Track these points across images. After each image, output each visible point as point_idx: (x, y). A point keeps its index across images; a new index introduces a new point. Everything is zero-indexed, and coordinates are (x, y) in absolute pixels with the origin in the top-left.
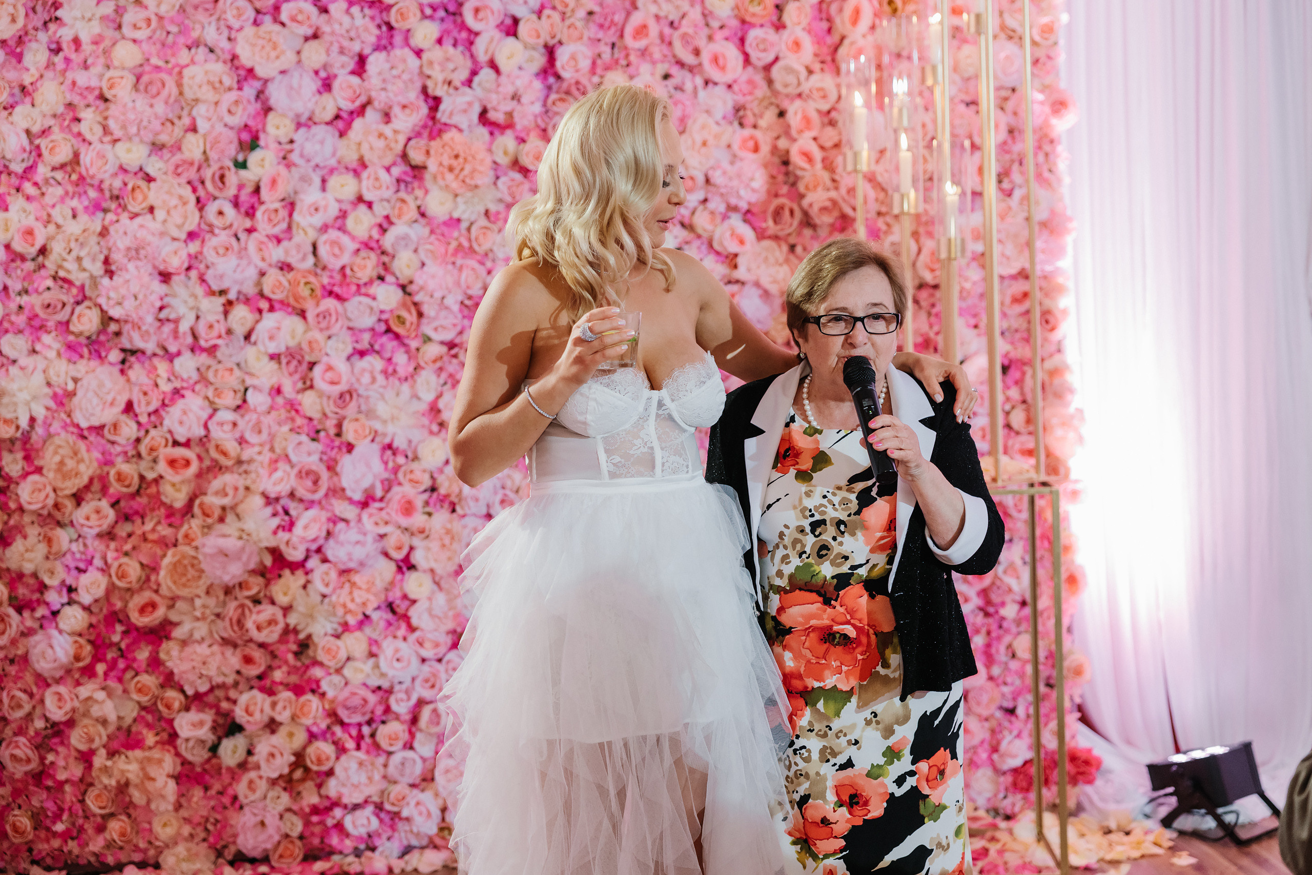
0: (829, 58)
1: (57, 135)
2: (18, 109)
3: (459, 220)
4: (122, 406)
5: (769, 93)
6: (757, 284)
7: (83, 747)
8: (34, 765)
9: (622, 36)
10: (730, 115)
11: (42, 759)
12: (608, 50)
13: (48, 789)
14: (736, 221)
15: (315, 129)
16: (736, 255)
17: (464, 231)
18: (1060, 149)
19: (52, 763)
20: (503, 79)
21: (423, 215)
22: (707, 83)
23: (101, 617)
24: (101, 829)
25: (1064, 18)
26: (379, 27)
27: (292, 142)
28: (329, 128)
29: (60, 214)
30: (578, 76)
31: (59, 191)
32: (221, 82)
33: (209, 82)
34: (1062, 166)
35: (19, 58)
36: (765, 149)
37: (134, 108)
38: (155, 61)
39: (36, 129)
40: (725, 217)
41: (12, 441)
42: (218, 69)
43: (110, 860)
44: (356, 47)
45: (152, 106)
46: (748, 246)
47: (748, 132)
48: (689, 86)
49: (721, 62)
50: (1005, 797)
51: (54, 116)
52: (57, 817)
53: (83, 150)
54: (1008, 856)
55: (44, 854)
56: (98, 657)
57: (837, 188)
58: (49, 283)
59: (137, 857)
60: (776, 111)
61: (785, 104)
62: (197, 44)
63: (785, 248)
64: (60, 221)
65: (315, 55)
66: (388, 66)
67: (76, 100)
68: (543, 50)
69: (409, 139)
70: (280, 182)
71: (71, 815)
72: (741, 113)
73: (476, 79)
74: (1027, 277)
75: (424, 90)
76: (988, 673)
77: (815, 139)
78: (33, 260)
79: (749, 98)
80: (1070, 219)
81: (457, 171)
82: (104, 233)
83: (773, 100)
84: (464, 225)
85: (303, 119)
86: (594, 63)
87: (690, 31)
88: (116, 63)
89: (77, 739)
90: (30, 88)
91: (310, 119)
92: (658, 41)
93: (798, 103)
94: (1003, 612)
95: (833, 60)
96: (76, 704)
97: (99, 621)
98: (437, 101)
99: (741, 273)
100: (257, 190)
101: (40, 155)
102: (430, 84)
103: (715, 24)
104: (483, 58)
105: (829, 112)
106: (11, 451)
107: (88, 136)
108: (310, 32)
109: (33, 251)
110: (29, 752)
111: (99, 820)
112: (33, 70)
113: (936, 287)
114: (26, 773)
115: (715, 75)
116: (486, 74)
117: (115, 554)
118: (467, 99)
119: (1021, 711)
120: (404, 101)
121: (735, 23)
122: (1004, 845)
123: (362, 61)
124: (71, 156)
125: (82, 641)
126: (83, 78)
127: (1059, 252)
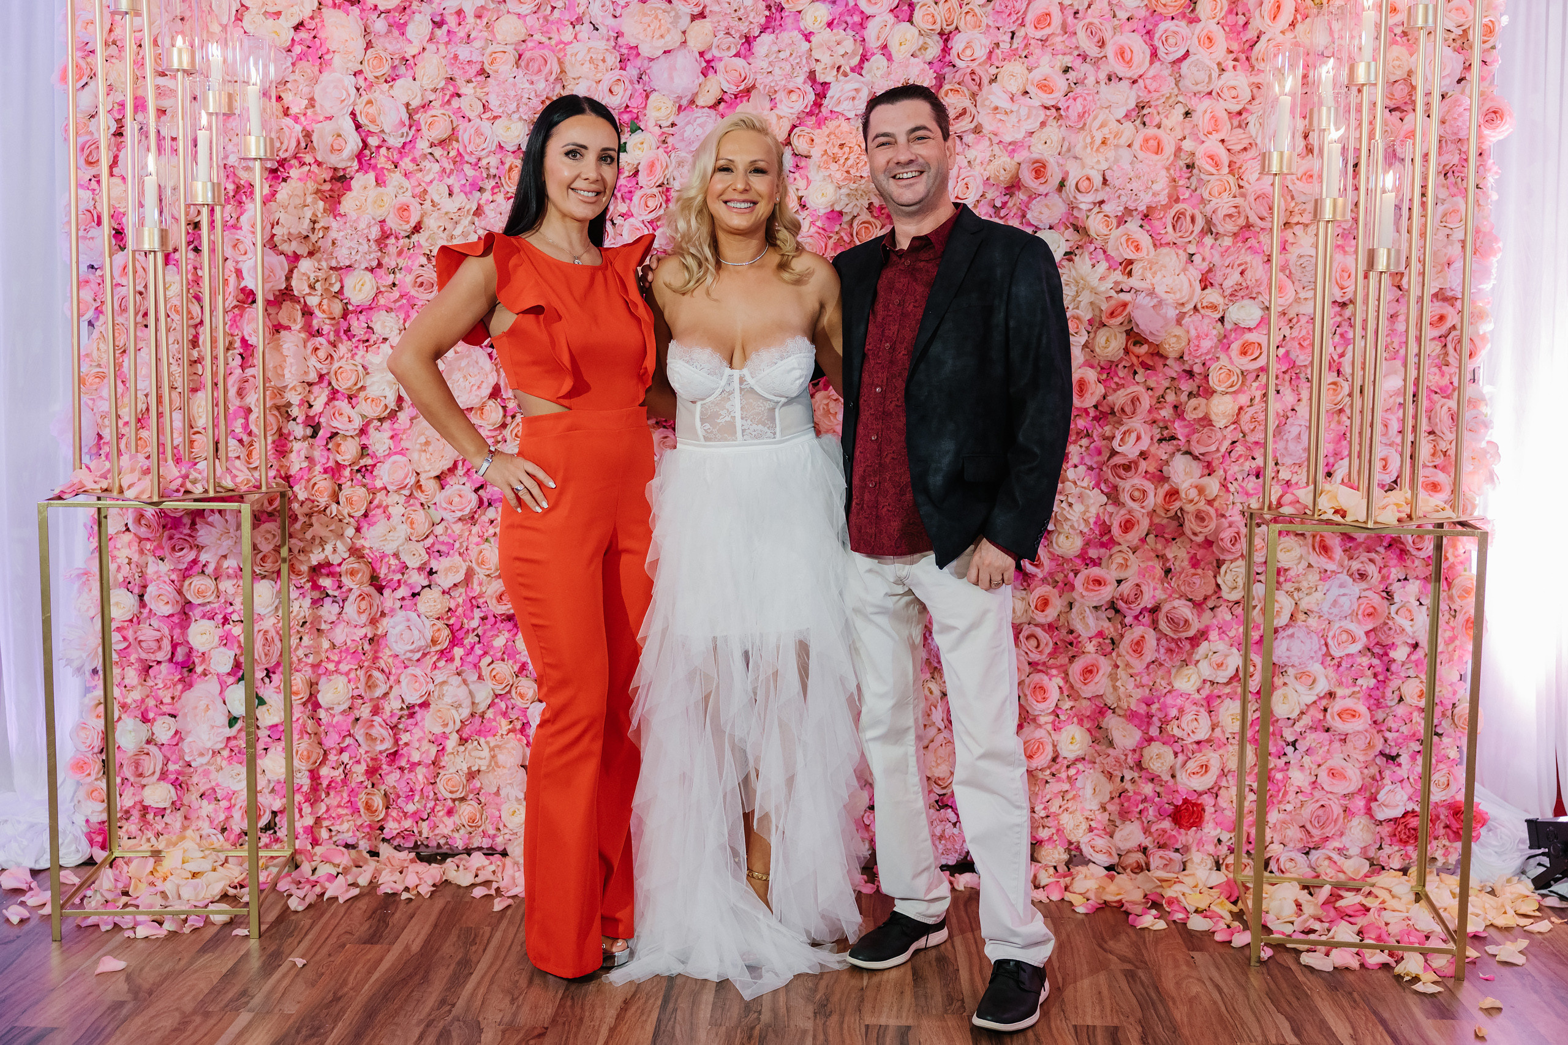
0: (1243, 57)
1: (436, 110)
2: (399, 82)
3: (841, 213)
4: (489, 390)
5: (1176, 91)
6: (1152, 293)
7: (438, 730)
8: (388, 745)
9: (1022, 25)
10: (1134, 114)
11: (397, 741)
12: (1007, 38)
13: (402, 769)
14: (1133, 226)
15: (698, 112)
16: (1130, 262)
17: (845, 226)
18: (1491, 161)
19: (406, 744)
20: (895, 65)
21: (803, 207)
22: (1110, 80)
23: (460, 600)
24: (450, 812)
25: (1505, 20)
26: (769, 7)
27: (673, 125)
28: (713, 112)
29: (438, 192)
30: (974, 65)
31: (436, 167)
32: (604, 61)
33: (591, 60)
34: (1491, 180)
35: (402, 28)
36: (1169, 149)
37: (515, 85)
38: (538, 37)
39: (415, 103)
40: (1121, 221)
41: (381, 420)
42: (602, 45)
43: (460, 844)
44: (744, 28)
45: (532, 83)
46: (1143, 254)
47: (1151, 131)
48: (1091, 81)
49: (1128, 56)
50: (1380, 848)
51: (435, 90)
52: (410, 798)
53: (463, 125)
54: (1387, 916)
55: (395, 832)
56: (455, 641)
57: (1244, 195)
58: (424, 260)
59: (486, 843)
60: (1183, 111)
61: (1193, 103)
62: (579, 20)
63: (1184, 257)
64: (436, 199)
65: (700, 34)
66: (776, 48)
67: (457, 74)
68: (938, 38)
69: (794, 127)
70: (658, 166)
71: (422, 797)
72: (1145, 111)
73: (866, 65)
74: (1446, 299)
75: (812, 76)
76: (1372, 716)
77: (1223, 141)
78: (408, 237)
79: (1155, 95)
80: (1496, 239)
81: (842, 161)
82: (478, 212)
83: (1180, 98)
84: (846, 218)
85: (684, 102)
86: (991, 52)
87: (1096, 21)
88: (499, 37)
89: (430, 722)
90: (411, 62)
91: (692, 102)
92: (1059, 31)
93: (1207, 102)
94: (1392, 654)
95: (1248, 59)
96: (431, 687)
97: (458, 606)
98: (826, 85)
99: (1134, 282)
100: (636, 173)
101: (418, 130)
102: (818, 68)
103: (1122, 15)
104: (873, 43)
105: (1240, 113)
106: (377, 429)
107: (468, 114)
108: (696, 11)
109: (408, 227)
110: (384, 733)
111: (450, 803)
112: (416, 42)
113: (1344, 305)
114: (381, 752)
115: (1121, 70)
116: (878, 62)
117: (477, 539)
118: (856, 86)
119: (1404, 759)
120: (791, 86)
121: (1143, 13)
122: (1383, 902)
123: (748, 40)
124: (450, 132)
125: (440, 624)
126: (464, 52)
127: (1486, 273)
